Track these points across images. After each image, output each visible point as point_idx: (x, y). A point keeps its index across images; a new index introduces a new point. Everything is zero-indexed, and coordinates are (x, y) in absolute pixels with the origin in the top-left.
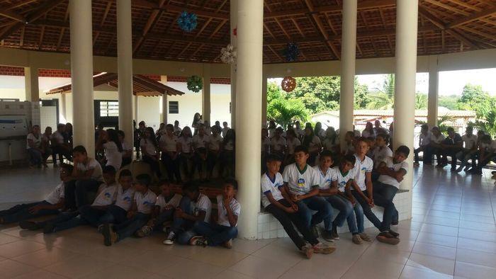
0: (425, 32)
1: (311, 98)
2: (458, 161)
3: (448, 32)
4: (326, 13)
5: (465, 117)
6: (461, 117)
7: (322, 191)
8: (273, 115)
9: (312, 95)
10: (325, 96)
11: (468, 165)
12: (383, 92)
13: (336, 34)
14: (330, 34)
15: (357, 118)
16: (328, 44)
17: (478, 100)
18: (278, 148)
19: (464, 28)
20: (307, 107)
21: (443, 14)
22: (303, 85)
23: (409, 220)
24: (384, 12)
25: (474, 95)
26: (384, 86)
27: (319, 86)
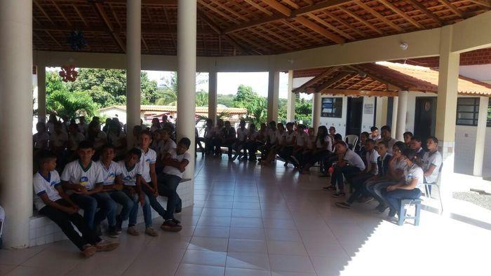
0: (204, 35)
1: (99, 91)
2: (233, 151)
3: (224, 37)
4: (110, 3)
5: (239, 114)
6: (236, 114)
7: (106, 187)
8: (54, 109)
9: (100, 88)
10: (115, 90)
11: (241, 154)
12: (171, 89)
13: (121, 26)
14: (116, 26)
15: (147, 113)
16: (113, 37)
17: (249, 99)
18: (58, 144)
19: (236, 35)
20: (95, 100)
21: (220, 20)
22: (90, 77)
23: (191, 207)
24: (168, 11)
25: (246, 95)
26: (172, 83)
27: (107, 79)
